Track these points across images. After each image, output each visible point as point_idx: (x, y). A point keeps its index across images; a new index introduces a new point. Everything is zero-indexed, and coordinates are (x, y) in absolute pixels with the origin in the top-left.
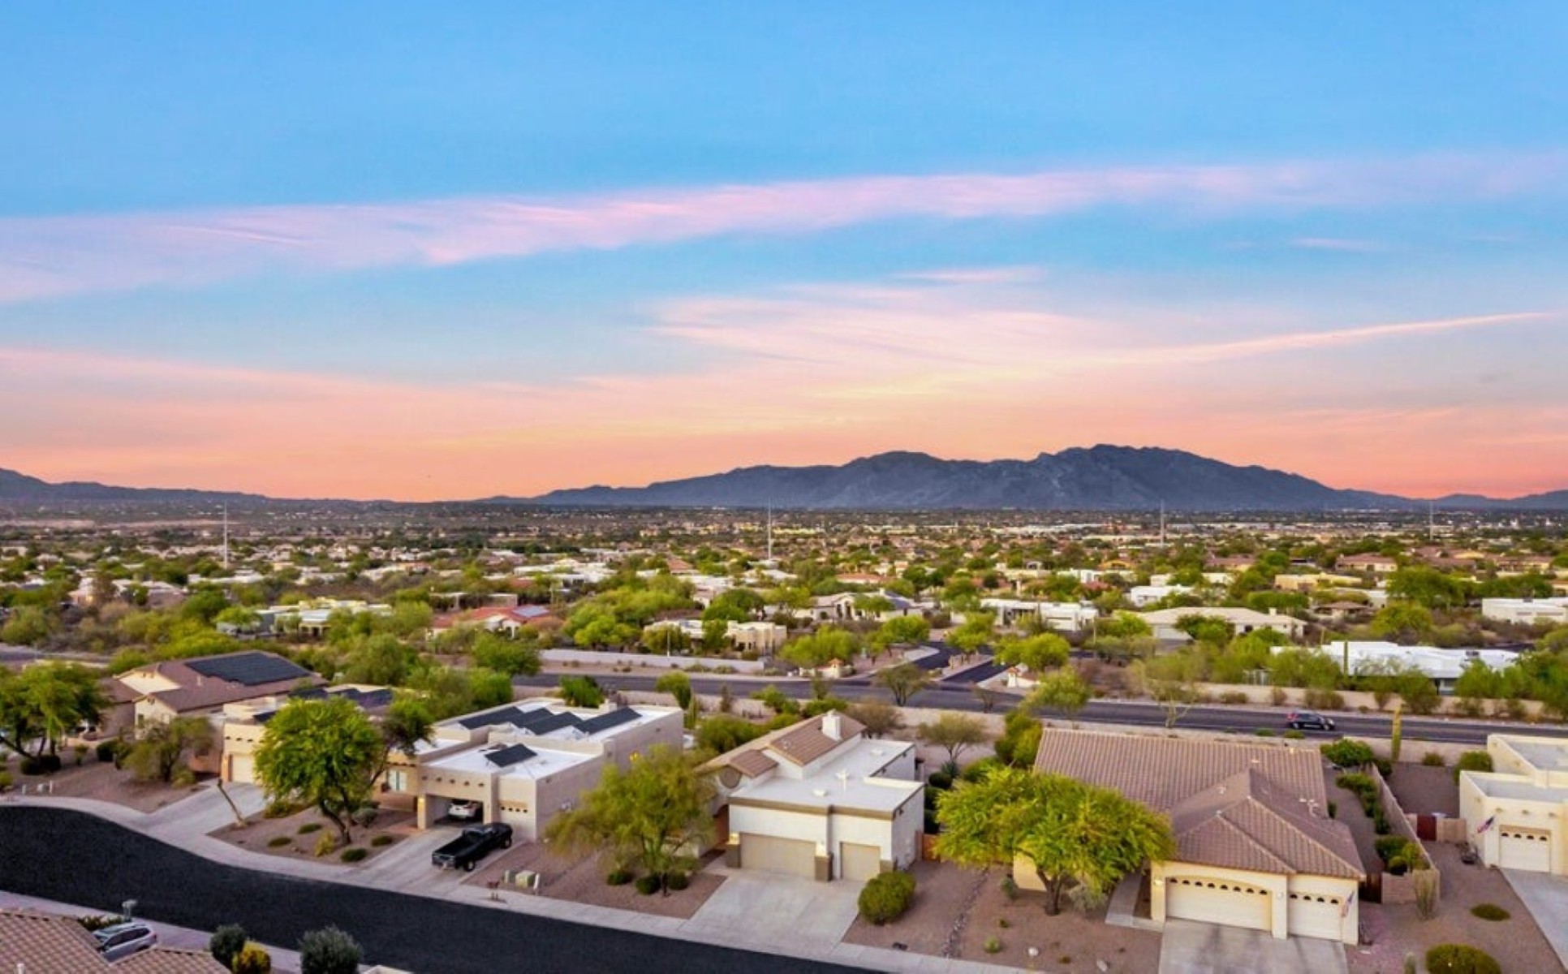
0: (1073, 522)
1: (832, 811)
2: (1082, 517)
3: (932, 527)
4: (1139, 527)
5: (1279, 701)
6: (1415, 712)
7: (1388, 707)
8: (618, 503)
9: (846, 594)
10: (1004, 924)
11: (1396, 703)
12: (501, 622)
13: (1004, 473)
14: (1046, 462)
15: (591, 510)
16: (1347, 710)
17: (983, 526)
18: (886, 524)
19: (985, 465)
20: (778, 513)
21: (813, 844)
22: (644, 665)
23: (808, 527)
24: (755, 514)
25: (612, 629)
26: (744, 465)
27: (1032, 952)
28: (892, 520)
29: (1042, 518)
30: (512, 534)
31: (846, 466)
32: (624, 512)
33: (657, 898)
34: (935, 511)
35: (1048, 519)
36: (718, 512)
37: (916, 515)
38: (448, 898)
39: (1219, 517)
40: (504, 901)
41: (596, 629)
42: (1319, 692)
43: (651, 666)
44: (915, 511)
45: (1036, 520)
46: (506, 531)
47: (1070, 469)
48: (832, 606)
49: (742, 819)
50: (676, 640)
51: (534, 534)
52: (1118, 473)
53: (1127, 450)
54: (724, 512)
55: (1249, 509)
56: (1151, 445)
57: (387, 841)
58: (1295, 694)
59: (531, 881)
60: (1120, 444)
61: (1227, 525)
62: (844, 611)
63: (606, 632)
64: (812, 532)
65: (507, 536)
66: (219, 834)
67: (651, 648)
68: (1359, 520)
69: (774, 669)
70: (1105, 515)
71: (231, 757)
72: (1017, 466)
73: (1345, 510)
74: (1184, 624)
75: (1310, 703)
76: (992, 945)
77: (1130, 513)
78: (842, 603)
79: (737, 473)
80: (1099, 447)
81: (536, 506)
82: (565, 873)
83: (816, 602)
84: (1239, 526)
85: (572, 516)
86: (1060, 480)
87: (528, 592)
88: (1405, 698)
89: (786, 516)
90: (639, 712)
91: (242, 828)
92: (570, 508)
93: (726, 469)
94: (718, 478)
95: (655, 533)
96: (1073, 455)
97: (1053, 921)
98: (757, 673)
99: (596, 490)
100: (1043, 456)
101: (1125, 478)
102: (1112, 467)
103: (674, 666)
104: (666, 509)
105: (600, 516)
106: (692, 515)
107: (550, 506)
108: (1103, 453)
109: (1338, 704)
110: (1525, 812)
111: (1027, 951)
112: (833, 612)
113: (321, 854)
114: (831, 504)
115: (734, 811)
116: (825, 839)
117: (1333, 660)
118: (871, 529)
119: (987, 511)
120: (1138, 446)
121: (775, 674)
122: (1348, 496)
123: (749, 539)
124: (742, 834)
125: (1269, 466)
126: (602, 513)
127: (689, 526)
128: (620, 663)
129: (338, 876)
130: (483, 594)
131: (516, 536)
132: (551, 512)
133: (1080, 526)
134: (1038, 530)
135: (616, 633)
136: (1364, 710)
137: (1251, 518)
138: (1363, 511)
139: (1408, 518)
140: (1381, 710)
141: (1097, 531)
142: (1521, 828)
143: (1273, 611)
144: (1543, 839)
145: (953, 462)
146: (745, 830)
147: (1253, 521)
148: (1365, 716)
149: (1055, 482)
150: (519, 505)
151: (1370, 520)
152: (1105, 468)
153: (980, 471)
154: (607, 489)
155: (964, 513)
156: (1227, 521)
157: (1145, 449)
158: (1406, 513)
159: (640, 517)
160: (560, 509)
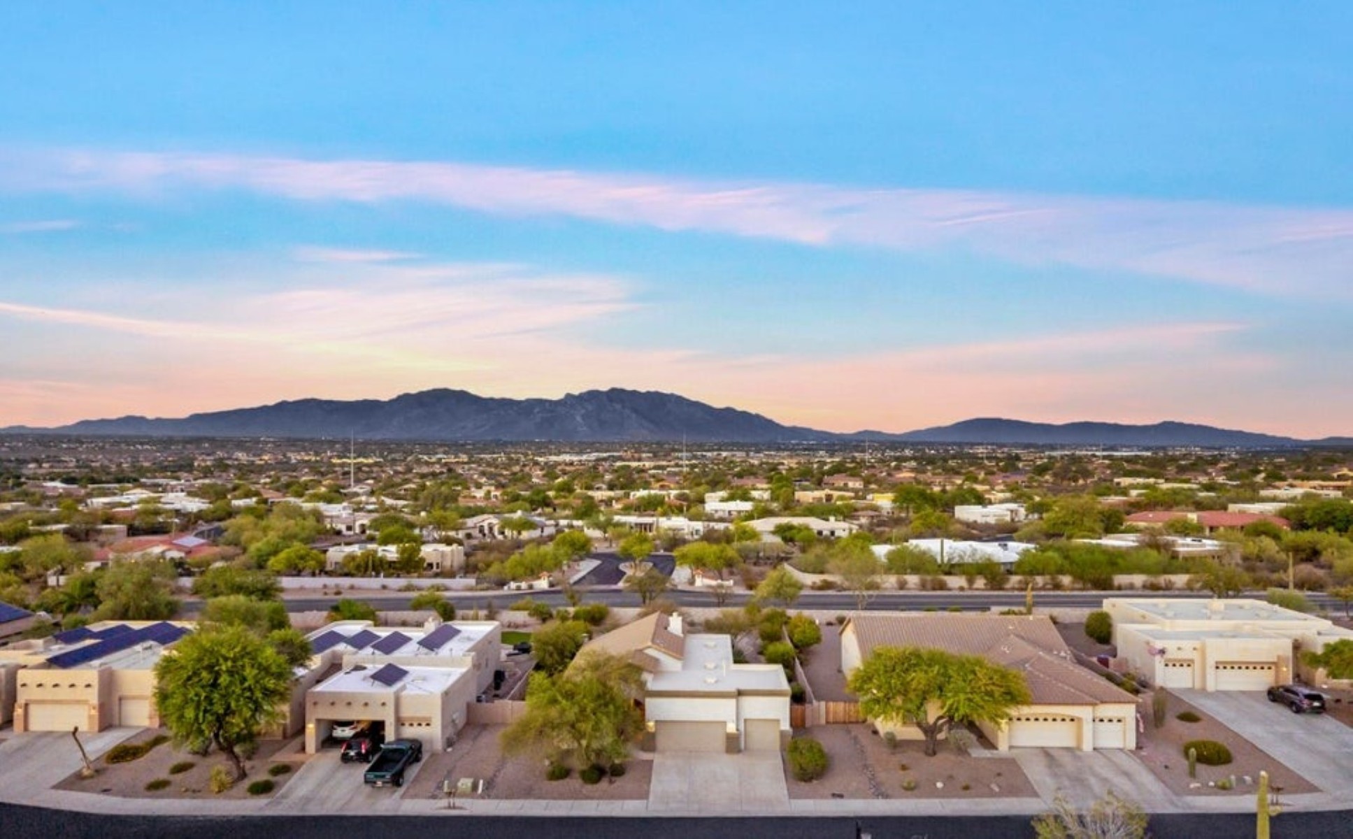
0: (597, 451)
1: (740, 693)
2: (604, 447)
3: (482, 456)
4: (651, 455)
5: (902, 585)
6: (993, 589)
7: (975, 586)
8: (156, 433)
9: (491, 516)
10: (904, 768)
11: (980, 582)
12: (163, 552)
13: (536, 410)
14: (571, 401)
15: (128, 441)
16: (950, 589)
17: (526, 455)
18: (437, 453)
19: (519, 402)
20: (332, 444)
21: (724, 723)
22: (352, 587)
23: (365, 457)
24: (306, 444)
25: (308, 555)
26: (291, 399)
27: (939, 785)
28: (441, 450)
29: (571, 448)
30: (45, 465)
31: (392, 402)
32: (166, 443)
33: (604, 784)
34: (479, 442)
35: (577, 449)
36: (267, 443)
37: (462, 445)
38: (400, 813)
39: (707, 448)
40: (461, 808)
41: (293, 555)
42: (929, 578)
43: (360, 589)
44: (461, 442)
45: (568, 450)
46: (38, 462)
47: (590, 408)
48: (474, 527)
49: (656, 709)
50: (377, 563)
51: (72, 465)
52: (627, 411)
53: (634, 393)
54: (273, 442)
55: (726, 441)
56: (652, 390)
57: (285, 769)
58: (913, 580)
59: (475, 787)
60: (629, 388)
61: (715, 453)
62: (486, 531)
63: (302, 558)
64: (370, 461)
65: (40, 467)
66: (66, 785)
67: (353, 572)
68: (805, 450)
69: (485, 585)
70: (621, 446)
71: (26, 705)
72: (547, 404)
73: (793, 442)
74: (781, 531)
75: (923, 586)
76: (909, 783)
77: (640, 443)
78: (485, 524)
79: (282, 406)
80: (613, 390)
81: (65, 436)
82: (495, 775)
83: (465, 523)
84: (724, 454)
85: (107, 446)
86: (583, 417)
87: (137, 523)
88: (986, 578)
89: (337, 446)
90: (458, 627)
91: (91, 777)
92: (103, 438)
93: (271, 402)
94: (264, 409)
95: (209, 463)
96: (593, 395)
97: (933, 760)
98: (471, 589)
99: (130, 420)
100: (569, 396)
101: (634, 416)
102: (623, 407)
103: (384, 587)
104: (211, 440)
105: (139, 447)
106: (240, 445)
107: (79, 436)
108: (616, 395)
109: (942, 586)
110: (1179, 649)
111: (935, 785)
112: (476, 533)
113: (219, 792)
114: (378, 436)
115: (650, 703)
116: (734, 718)
117: (933, 554)
118: (426, 458)
119: (524, 442)
120: (643, 390)
121: (487, 589)
122: (795, 431)
123: (313, 468)
124: (657, 722)
125: (739, 408)
126: (142, 444)
127: (242, 456)
128: (325, 586)
129: (261, 809)
130: (89, 526)
131: (51, 467)
132: (82, 443)
133: (605, 455)
134: (575, 458)
135: (313, 559)
136: (962, 589)
137: (730, 448)
138: (805, 442)
139: (837, 448)
140: (970, 588)
141: (621, 459)
142: (1175, 660)
143: (832, 519)
144: (1189, 665)
145: (492, 400)
146: (658, 719)
147: (732, 450)
148: (961, 593)
149: (579, 418)
150: (43, 436)
151: (811, 449)
152: (618, 407)
153: (515, 408)
154: (141, 420)
155: (505, 444)
156: (713, 450)
157: (648, 393)
158: (834, 445)
159: (184, 448)
160: (93, 439)
